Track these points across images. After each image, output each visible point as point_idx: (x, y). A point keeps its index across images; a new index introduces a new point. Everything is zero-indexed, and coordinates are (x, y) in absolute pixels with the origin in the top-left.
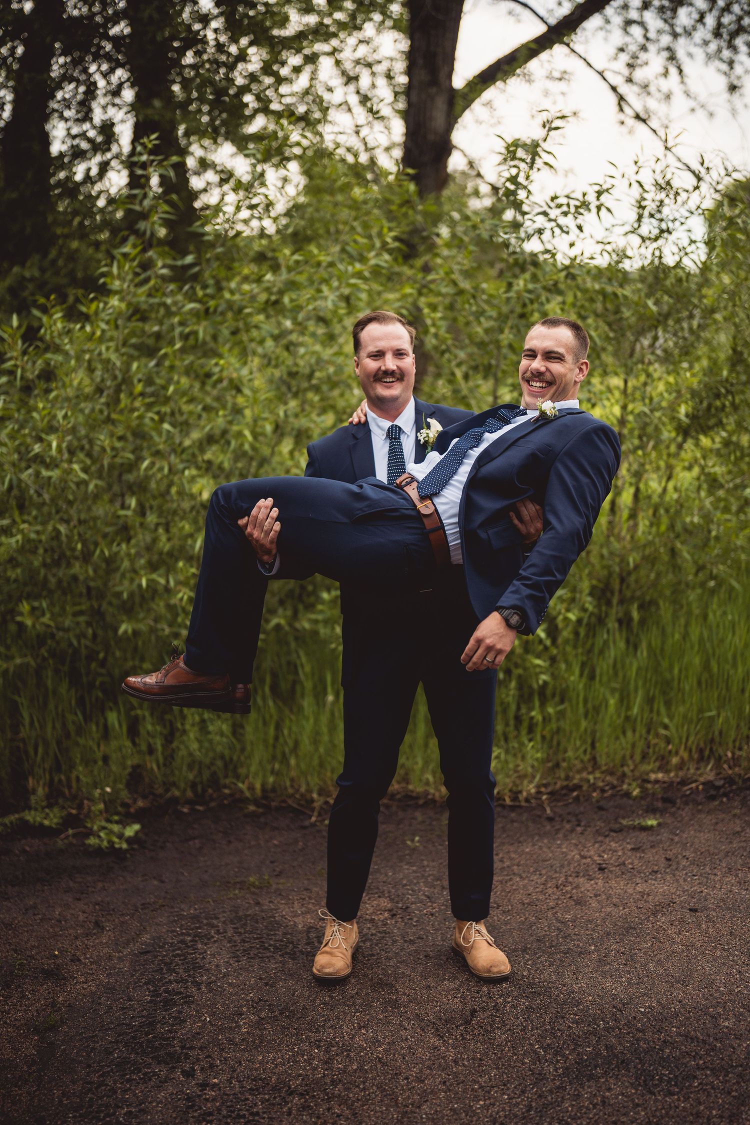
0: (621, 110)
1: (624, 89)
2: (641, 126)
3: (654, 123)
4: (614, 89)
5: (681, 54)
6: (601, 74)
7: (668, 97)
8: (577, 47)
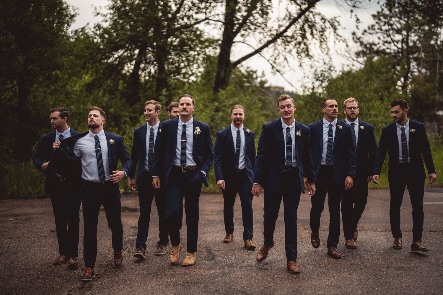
0: (273, 69)
1: (273, 64)
2: (277, 73)
3: (281, 72)
4: (271, 64)
5: (287, 58)
6: (268, 61)
7: (284, 67)
8: (262, 55)
